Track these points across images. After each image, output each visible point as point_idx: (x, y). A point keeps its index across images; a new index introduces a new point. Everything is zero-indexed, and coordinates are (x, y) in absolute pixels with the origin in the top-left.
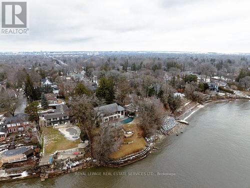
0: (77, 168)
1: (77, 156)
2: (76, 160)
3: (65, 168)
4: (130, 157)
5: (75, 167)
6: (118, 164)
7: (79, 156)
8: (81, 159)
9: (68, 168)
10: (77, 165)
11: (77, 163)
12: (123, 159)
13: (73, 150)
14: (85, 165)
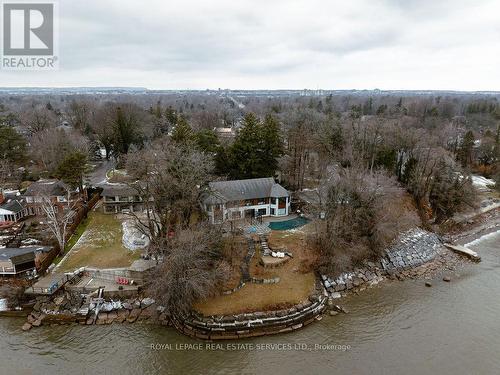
0: (113, 316)
1: (121, 288)
2: (117, 297)
3: (84, 311)
4: (246, 319)
5: (108, 312)
6: (208, 332)
7: (126, 288)
8: (129, 297)
9: (91, 313)
10: (115, 311)
11: (117, 305)
12: (226, 322)
13: (118, 271)
14: (134, 313)
